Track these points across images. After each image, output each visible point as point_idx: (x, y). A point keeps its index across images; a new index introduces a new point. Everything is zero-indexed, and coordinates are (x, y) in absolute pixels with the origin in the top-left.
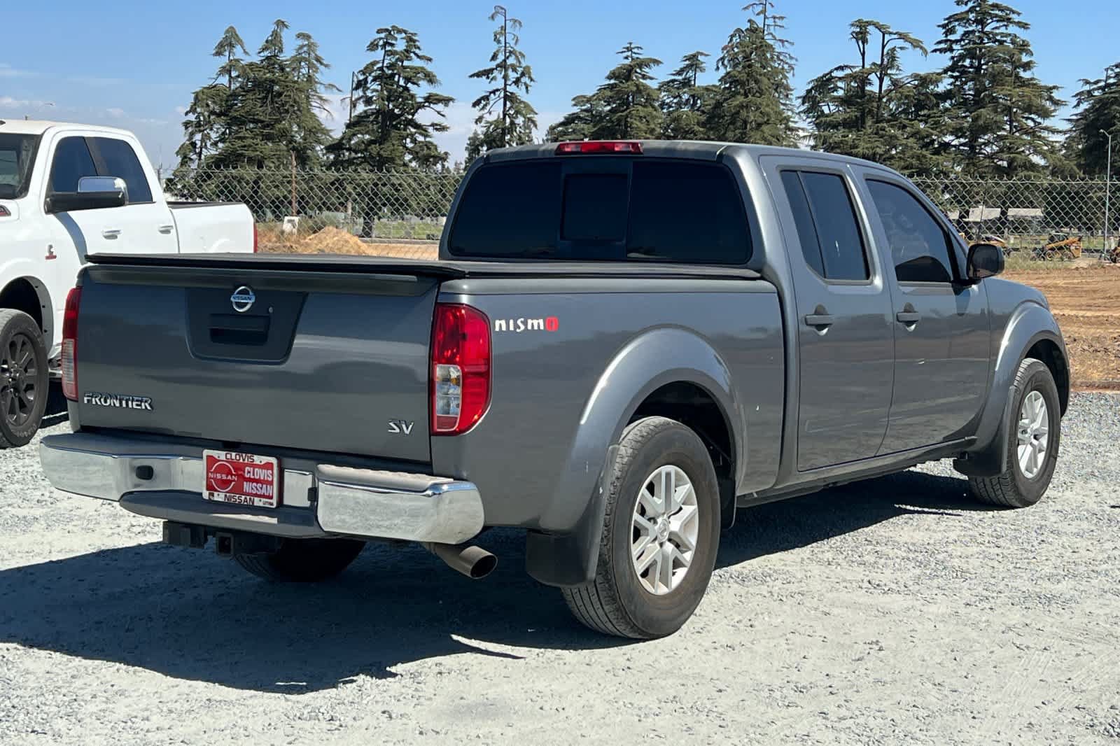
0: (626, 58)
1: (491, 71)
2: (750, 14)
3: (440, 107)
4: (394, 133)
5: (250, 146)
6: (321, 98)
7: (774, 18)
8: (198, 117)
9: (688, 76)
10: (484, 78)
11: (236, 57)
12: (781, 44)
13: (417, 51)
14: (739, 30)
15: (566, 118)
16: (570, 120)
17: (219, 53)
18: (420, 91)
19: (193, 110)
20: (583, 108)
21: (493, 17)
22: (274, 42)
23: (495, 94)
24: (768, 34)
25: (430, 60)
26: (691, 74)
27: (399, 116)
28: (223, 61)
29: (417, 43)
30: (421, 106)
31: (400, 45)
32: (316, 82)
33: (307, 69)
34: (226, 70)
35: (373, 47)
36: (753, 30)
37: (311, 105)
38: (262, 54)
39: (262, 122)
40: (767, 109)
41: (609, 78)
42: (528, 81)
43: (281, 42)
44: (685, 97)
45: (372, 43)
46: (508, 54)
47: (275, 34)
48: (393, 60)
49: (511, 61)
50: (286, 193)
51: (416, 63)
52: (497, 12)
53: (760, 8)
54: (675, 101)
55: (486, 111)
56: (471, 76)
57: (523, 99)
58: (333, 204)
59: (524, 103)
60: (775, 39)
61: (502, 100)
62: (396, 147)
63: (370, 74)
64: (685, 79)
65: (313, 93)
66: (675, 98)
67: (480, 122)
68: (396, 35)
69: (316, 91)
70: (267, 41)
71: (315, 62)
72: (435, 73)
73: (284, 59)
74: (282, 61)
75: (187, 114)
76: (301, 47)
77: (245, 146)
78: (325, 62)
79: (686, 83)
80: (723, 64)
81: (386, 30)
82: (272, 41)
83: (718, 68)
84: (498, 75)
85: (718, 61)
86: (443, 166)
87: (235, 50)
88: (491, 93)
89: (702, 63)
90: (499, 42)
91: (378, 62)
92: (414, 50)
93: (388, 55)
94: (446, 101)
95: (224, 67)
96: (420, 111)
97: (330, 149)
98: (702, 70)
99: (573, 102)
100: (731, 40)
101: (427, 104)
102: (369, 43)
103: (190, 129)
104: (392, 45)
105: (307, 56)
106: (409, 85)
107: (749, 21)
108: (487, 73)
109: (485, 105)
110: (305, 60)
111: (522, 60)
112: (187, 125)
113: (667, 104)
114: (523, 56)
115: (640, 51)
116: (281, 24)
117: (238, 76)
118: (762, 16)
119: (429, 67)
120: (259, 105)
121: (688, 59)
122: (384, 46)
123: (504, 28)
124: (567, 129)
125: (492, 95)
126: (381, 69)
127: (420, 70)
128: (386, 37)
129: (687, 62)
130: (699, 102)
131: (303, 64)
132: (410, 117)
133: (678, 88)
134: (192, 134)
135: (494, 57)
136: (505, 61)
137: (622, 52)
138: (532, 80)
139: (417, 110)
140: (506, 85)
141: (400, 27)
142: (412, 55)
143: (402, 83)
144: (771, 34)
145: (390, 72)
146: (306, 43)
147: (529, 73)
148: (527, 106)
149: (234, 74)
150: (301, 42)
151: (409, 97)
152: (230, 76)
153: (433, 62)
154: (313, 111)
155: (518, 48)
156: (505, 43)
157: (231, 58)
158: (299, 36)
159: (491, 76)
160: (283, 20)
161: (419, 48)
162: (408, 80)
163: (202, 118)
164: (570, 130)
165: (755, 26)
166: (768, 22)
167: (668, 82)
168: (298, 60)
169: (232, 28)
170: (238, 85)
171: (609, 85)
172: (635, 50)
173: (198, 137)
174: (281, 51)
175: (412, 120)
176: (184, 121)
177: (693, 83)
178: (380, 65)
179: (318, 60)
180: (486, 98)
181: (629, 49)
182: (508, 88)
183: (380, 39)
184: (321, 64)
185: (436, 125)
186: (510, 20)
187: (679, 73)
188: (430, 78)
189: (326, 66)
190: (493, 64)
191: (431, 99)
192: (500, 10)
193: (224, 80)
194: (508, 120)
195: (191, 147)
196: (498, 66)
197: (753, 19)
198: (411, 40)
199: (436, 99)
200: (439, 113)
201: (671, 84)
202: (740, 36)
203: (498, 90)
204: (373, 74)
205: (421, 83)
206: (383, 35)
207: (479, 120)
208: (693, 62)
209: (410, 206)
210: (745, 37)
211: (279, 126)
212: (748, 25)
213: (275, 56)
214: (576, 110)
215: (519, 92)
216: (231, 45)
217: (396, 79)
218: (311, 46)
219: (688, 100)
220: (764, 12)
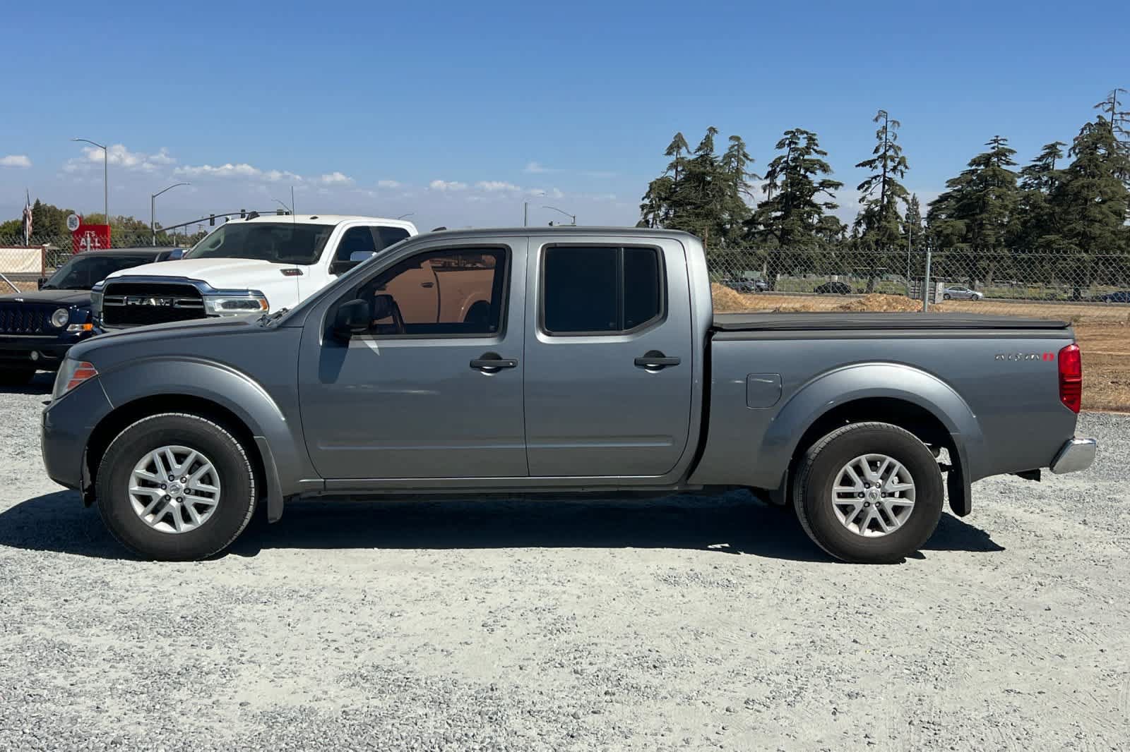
0: (993, 148)
1: (874, 161)
2: (1100, 111)
3: (831, 190)
4: (794, 211)
5: (686, 223)
6: (746, 185)
7: (1122, 114)
8: (651, 201)
9: (1047, 162)
10: (868, 167)
11: (682, 156)
12: (1127, 135)
13: (815, 147)
14: (1089, 124)
15: (940, 197)
16: (944, 198)
17: (669, 153)
18: (816, 178)
19: (648, 196)
20: (955, 188)
21: (876, 120)
22: (707, 144)
23: (876, 179)
24: (1116, 127)
25: (825, 154)
26: (1050, 160)
27: (799, 198)
28: (672, 159)
29: (816, 142)
30: (816, 190)
31: (802, 143)
32: (743, 173)
33: (736, 163)
34: (673, 166)
35: (781, 145)
36: (1102, 124)
37: (737, 190)
38: (697, 153)
39: (694, 204)
40: (1105, 189)
41: (971, 165)
42: (903, 169)
43: (712, 144)
44: (1045, 179)
45: (780, 142)
46: (887, 148)
47: (708, 138)
48: (796, 155)
49: (891, 153)
50: (715, 257)
51: (814, 156)
52: (880, 116)
53: (1108, 106)
54: (1036, 182)
55: (868, 193)
56: (857, 166)
57: (899, 183)
58: (754, 266)
59: (899, 186)
60: (1122, 131)
61: (882, 184)
62: (795, 221)
63: (778, 166)
64: (1045, 164)
65: (740, 181)
66: (1036, 179)
67: (863, 201)
68: (799, 136)
69: (742, 180)
70: (702, 144)
71: (742, 157)
72: (829, 164)
73: (714, 156)
74: (712, 158)
75: (643, 199)
76: (733, 147)
77: (681, 223)
78: (750, 158)
79: (1046, 168)
80: (1074, 152)
81: (792, 132)
82: (705, 143)
83: (1070, 156)
84: (879, 164)
85: (1070, 150)
86: (843, 235)
87: (681, 151)
88: (872, 178)
89: (1060, 151)
90: (881, 139)
91: (784, 157)
92: (813, 146)
93: (793, 151)
94: (837, 185)
95: (672, 164)
96: (816, 193)
97: (746, 223)
98: (1060, 157)
99: (947, 184)
100: (1082, 133)
101: (821, 188)
102: (777, 143)
103: (645, 211)
104: (796, 143)
105: (737, 153)
106: (808, 174)
107: (1099, 117)
108: (870, 163)
109: (868, 188)
110: (734, 156)
111: (899, 153)
112: (643, 207)
113: (1029, 184)
114: (900, 149)
115: (1005, 143)
116: (712, 130)
117: (682, 170)
118: (1111, 112)
119: (824, 159)
120: (694, 191)
121: (1048, 148)
122: (789, 145)
123: (885, 128)
124: (941, 206)
125: (874, 180)
126: (786, 162)
127: (816, 162)
128: (791, 137)
129: (1047, 151)
130: (1057, 182)
131: (733, 159)
132: (808, 198)
133: (1039, 172)
134: (646, 215)
135: (876, 151)
136: (885, 153)
137: (990, 144)
138: (906, 167)
139: (814, 193)
140: (885, 172)
141: (803, 129)
142: (812, 150)
143: (802, 172)
144: (1118, 127)
145: (794, 164)
146: (737, 143)
147: (904, 162)
148: (901, 188)
149: (680, 168)
150: (733, 143)
151: (807, 183)
152: (677, 170)
153: (828, 155)
154: (739, 195)
155: (896, 143)
156: (886, 139)
157: (678, 156)
158: (731, 138)
159: (873, 165)
160: (714, 127)
161: (817, 145)
162: (807, 170)
163: (654, 202)
164: (943, 206)
165: (1103, 121)
166: (1117, 117)
167: (1030, 167)
168: (728, 157)
169: (679, 134)
170: (682, 176)
171: (970, 170)
172: (1001, 142)
173: (651, 216)
174: (712, 150)
175: (810, 201)
176: (641, 204)
177: (1051, 167)
178: (786, 159)
179: (745, 156)
180: (869, 182)
181: (996, 141)
182: (887, 175)
183: (787, 139)
184: (748, 159)
185: (829, 204)
186: (891, 121)
187: (1039, 160)
188: (825, 168)
189: (751, 160)
190: (875, 156)
191: (825, 184)
192: (882, 114)
193: (672, 173)
194: (886, 200)
195: (645, 224)
196: (879, 157)
197: (1101, 115)
198: (811, 139)
199: (828, 184)
200: (831, 195)
201: (1033, 168)
202: (1090, 129)
203: (878, 176)
204: (780, 166)
205: (817, 172)
206: (789, 136)
207: (862, 200)
208: (1052, 151)
209: (815, 267)
210: (1094, 130)
211: (708, 207)
212: (1097, 120)
213: (707, 154)
214: (949, 190)
215: (896, 177)
216: (679, 148)
217: (798, 169)
218: (740, 146)
219: (1046, 181)
220: (1112, 109)
